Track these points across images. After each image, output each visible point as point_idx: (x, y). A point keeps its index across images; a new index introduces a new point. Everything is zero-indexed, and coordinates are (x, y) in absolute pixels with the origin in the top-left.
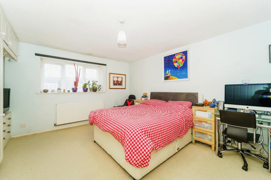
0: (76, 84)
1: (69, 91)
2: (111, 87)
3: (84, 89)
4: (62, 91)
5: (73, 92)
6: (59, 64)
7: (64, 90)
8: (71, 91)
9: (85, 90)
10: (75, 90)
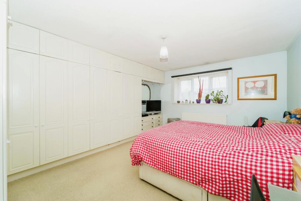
0: (200, 95)
1: (193, 102)
2: (240, 98)
3: (206, 100)
4: (189, 102)
5: (197, 103)
6: (189, 80)
7: (190, 101)
8: (195, 102)
9: (208, 101)
10: (198, 102)
